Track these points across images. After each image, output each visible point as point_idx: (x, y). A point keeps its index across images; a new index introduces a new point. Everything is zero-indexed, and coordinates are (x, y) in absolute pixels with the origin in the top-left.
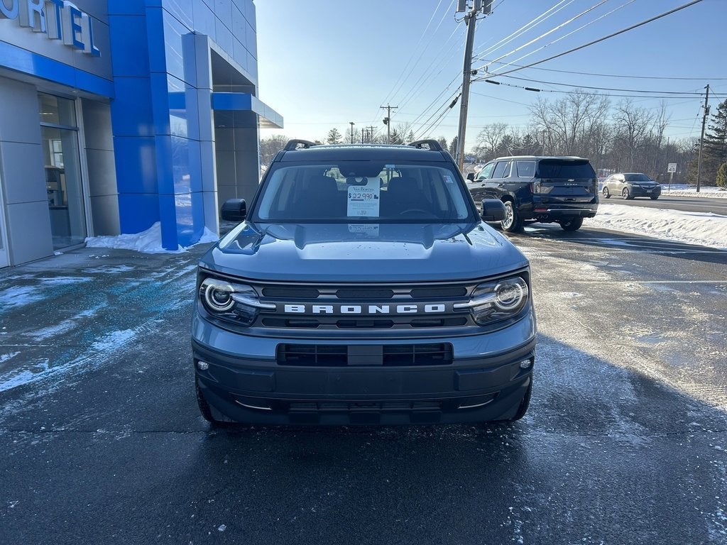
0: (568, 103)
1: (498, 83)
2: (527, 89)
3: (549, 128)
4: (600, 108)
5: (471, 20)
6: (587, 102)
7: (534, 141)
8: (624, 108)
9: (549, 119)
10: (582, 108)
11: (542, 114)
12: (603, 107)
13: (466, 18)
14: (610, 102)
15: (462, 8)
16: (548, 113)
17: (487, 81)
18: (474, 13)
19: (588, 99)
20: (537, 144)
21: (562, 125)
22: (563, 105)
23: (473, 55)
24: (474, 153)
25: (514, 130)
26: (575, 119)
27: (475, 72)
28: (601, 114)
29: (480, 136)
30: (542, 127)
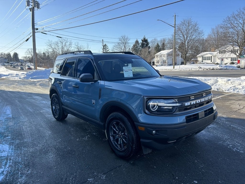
0: (59, 43)
1: (46, 34)
2: (57, 37)
3: (54, 50)
4: (69, 45)
5: (32, 10)
6: (65, 42)
7: (47, 55)
8: (77, 45)
9: (53, 47)
10: (64, 44)
11: (50, 45)
12: (70, 44)
13: (30, 9)
14: (72, 43)
15: (28, 5)
16: (53, 45)
17: (42, 33)
18: (33, 8)
19: (65, 41)
20: (48, 56)
21: (58, 49)
22: (58, 43)
23: (35, 23)
24: (22, 59)
25: (40, 51)
26: (62, 48)
27: (37, 29)
28: (70, 46)
29: (26, 53)
30: (51, 50)
